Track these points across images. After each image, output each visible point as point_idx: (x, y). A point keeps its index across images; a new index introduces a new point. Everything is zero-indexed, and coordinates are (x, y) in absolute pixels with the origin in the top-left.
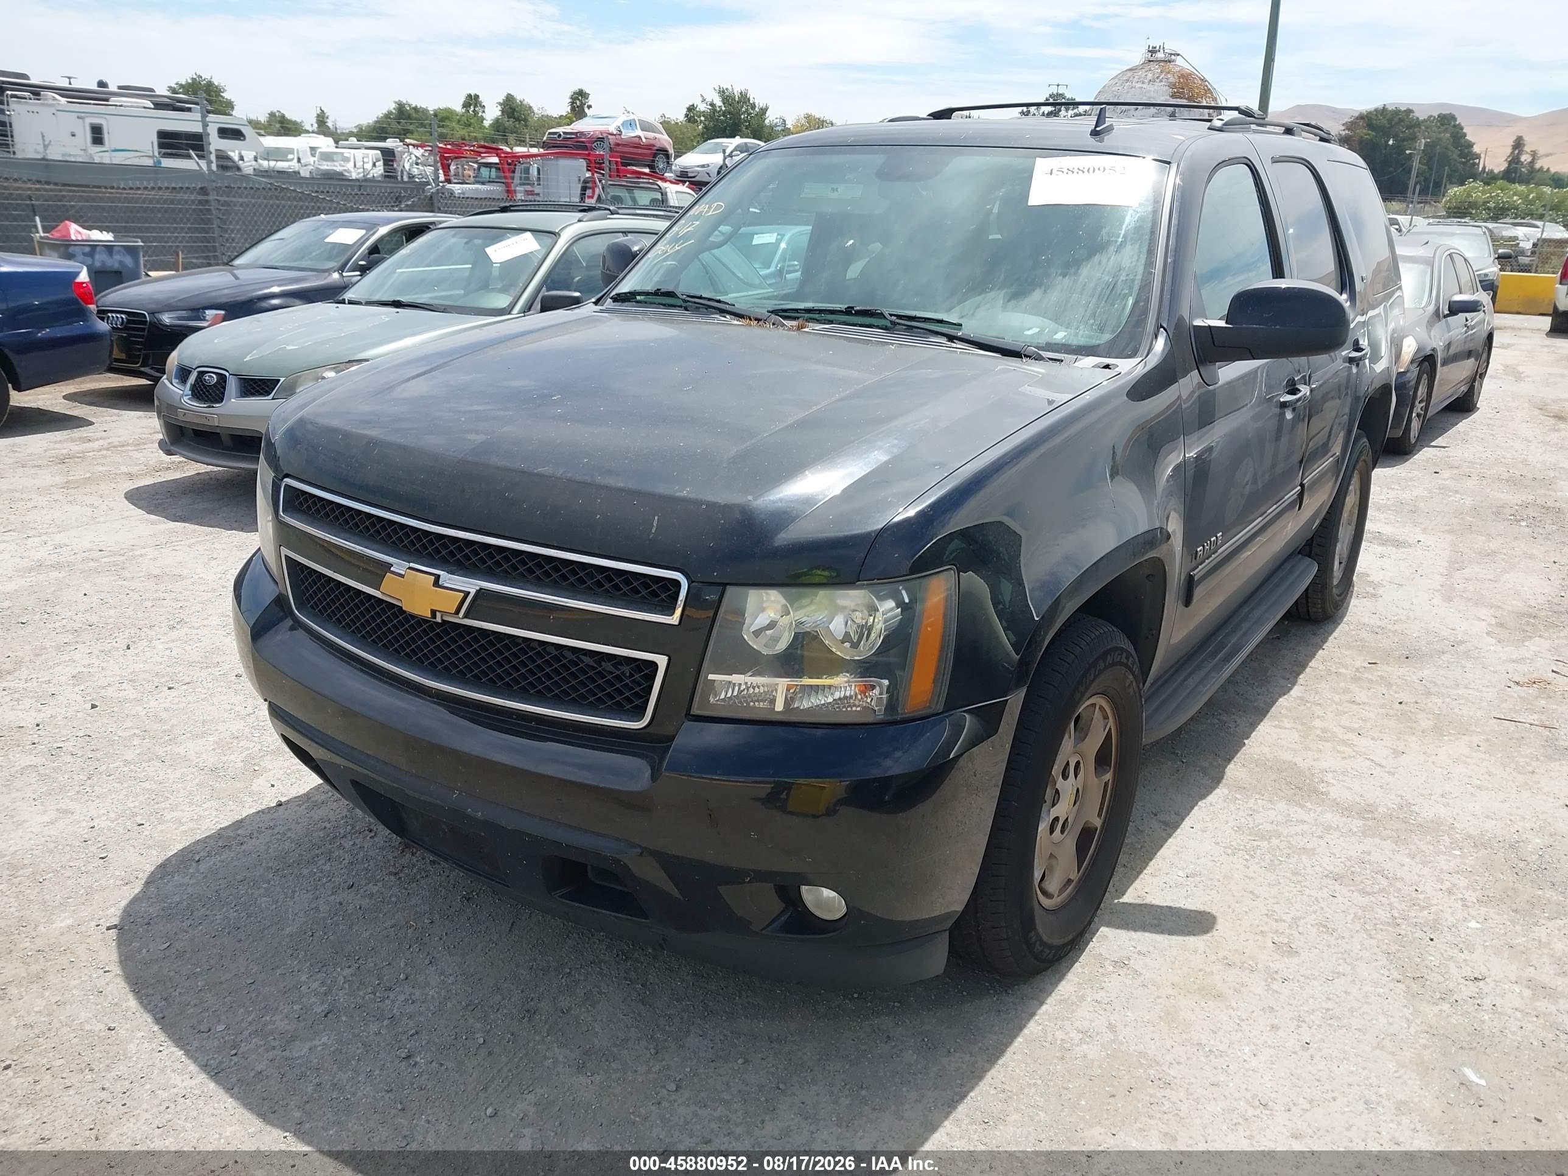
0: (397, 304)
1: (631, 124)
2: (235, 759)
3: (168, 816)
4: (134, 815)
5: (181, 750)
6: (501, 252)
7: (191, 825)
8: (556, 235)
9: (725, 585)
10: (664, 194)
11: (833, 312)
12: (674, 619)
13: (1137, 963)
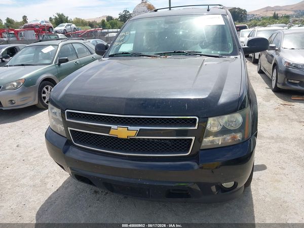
0: (23, 65)
1: (43, 22)
2: (38, 181)
3: (30, 200)
4: (21, 203)
5: (21, 182)
6: (46, 50)
7: (38, 201)
8: (58, 45)
9: (207, 117)
10: (58, 36)
11: (170, 53)
12: (196, 128)
13: (261, 178)
